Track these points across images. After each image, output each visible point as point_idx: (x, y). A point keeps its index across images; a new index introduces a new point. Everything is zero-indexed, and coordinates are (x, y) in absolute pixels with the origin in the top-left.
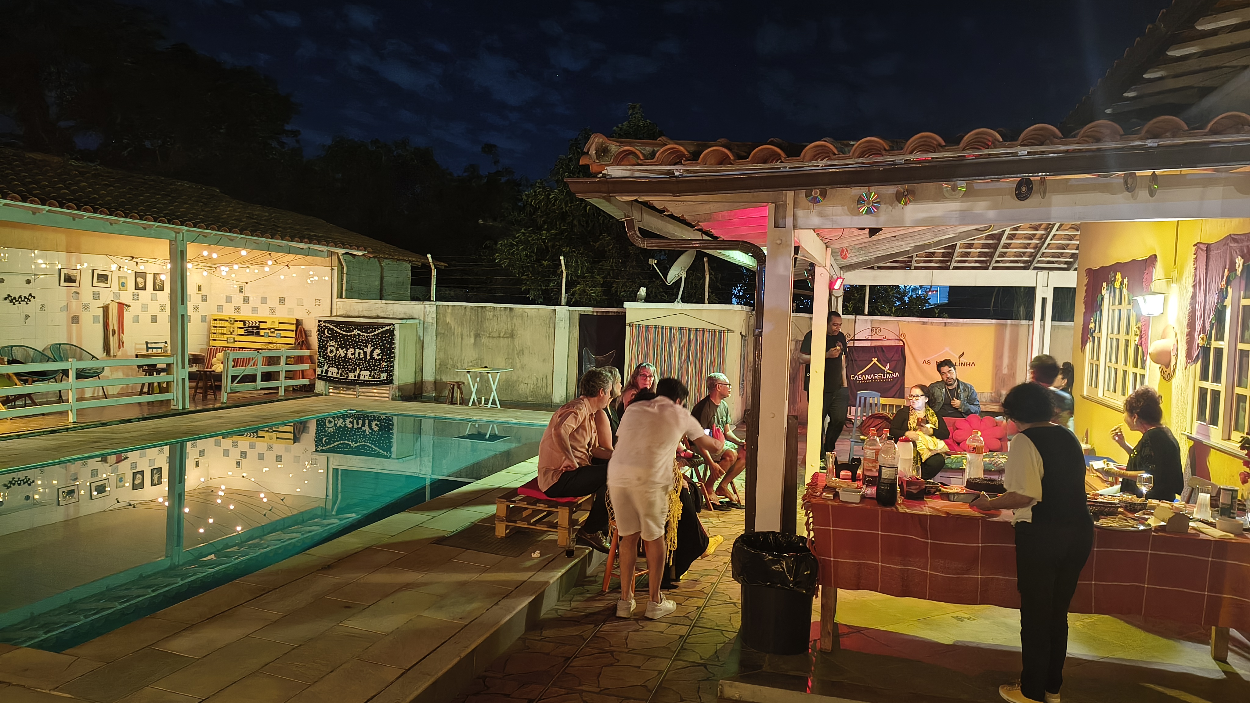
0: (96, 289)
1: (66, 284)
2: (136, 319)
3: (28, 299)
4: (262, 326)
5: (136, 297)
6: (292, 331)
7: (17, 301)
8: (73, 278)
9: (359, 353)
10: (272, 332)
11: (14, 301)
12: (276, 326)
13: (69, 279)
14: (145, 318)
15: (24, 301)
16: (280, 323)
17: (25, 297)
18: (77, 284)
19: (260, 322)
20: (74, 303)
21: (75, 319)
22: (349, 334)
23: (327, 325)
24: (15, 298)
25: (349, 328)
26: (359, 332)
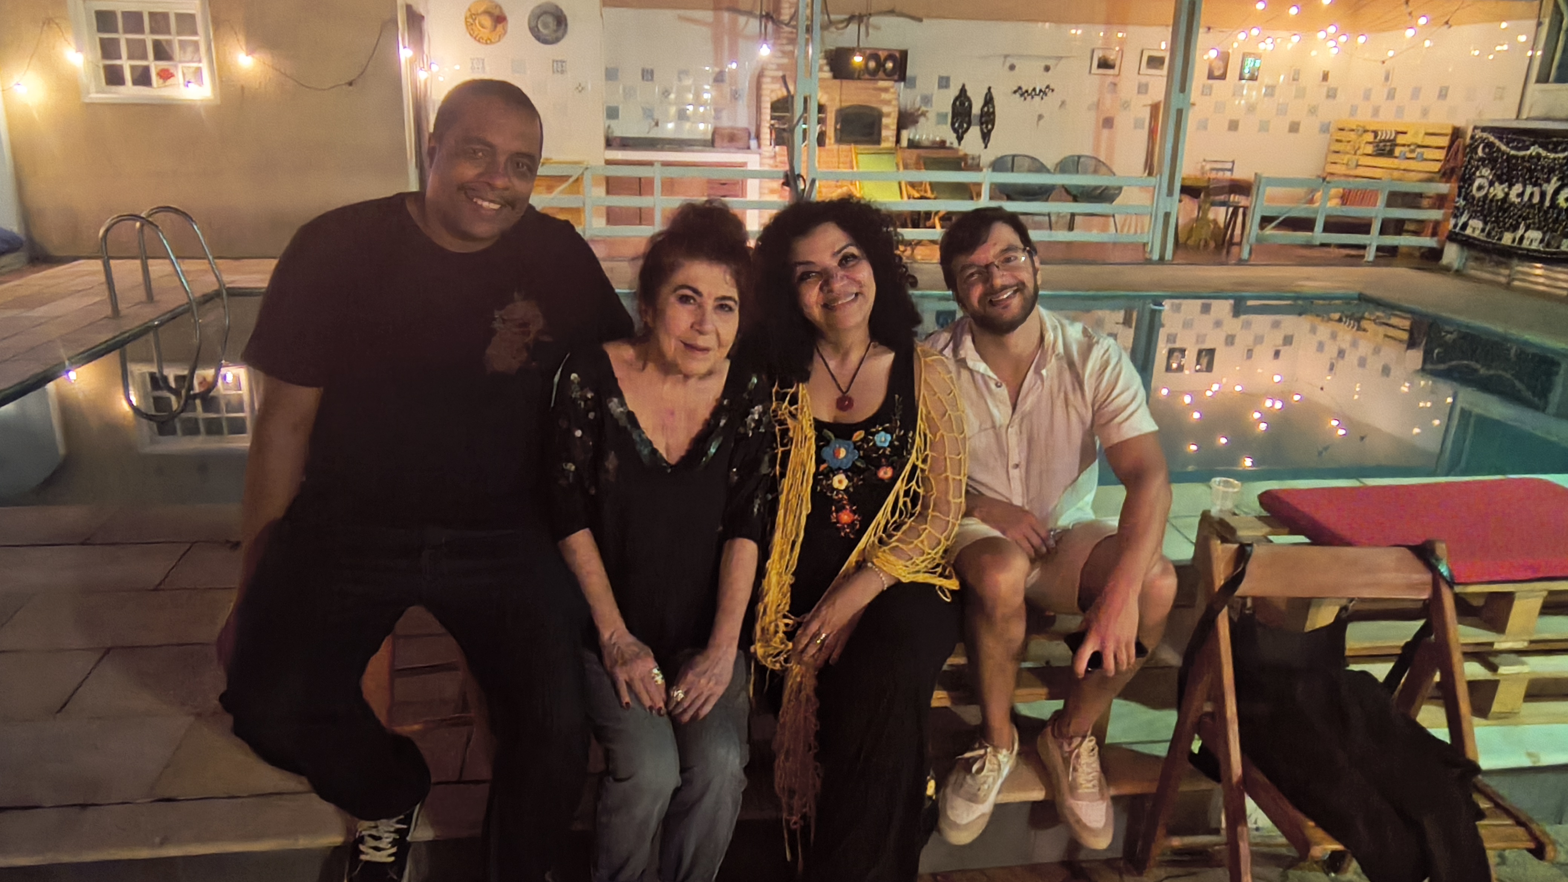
0: (1144, 79)
1: (1101, 71)
2: (1203, 124)
3: (1043, 94)
7: (1029, 95)
8: (1111, 63)
9: (1532, 195)
10: (1412, 151)
11: (1026, 95)
13: (1105, 64)
14: (1219, 123)
15: (1038, 95)
17: (1040, 91)
18: (1115, 71)
19: (1398, 133)
20: (1109, 99)
21: (1108, 123)
22: (1522, 153)
23: (1485, 135)
24: (1027, 91)
25: (1524, 141)
26: (1541, 151)
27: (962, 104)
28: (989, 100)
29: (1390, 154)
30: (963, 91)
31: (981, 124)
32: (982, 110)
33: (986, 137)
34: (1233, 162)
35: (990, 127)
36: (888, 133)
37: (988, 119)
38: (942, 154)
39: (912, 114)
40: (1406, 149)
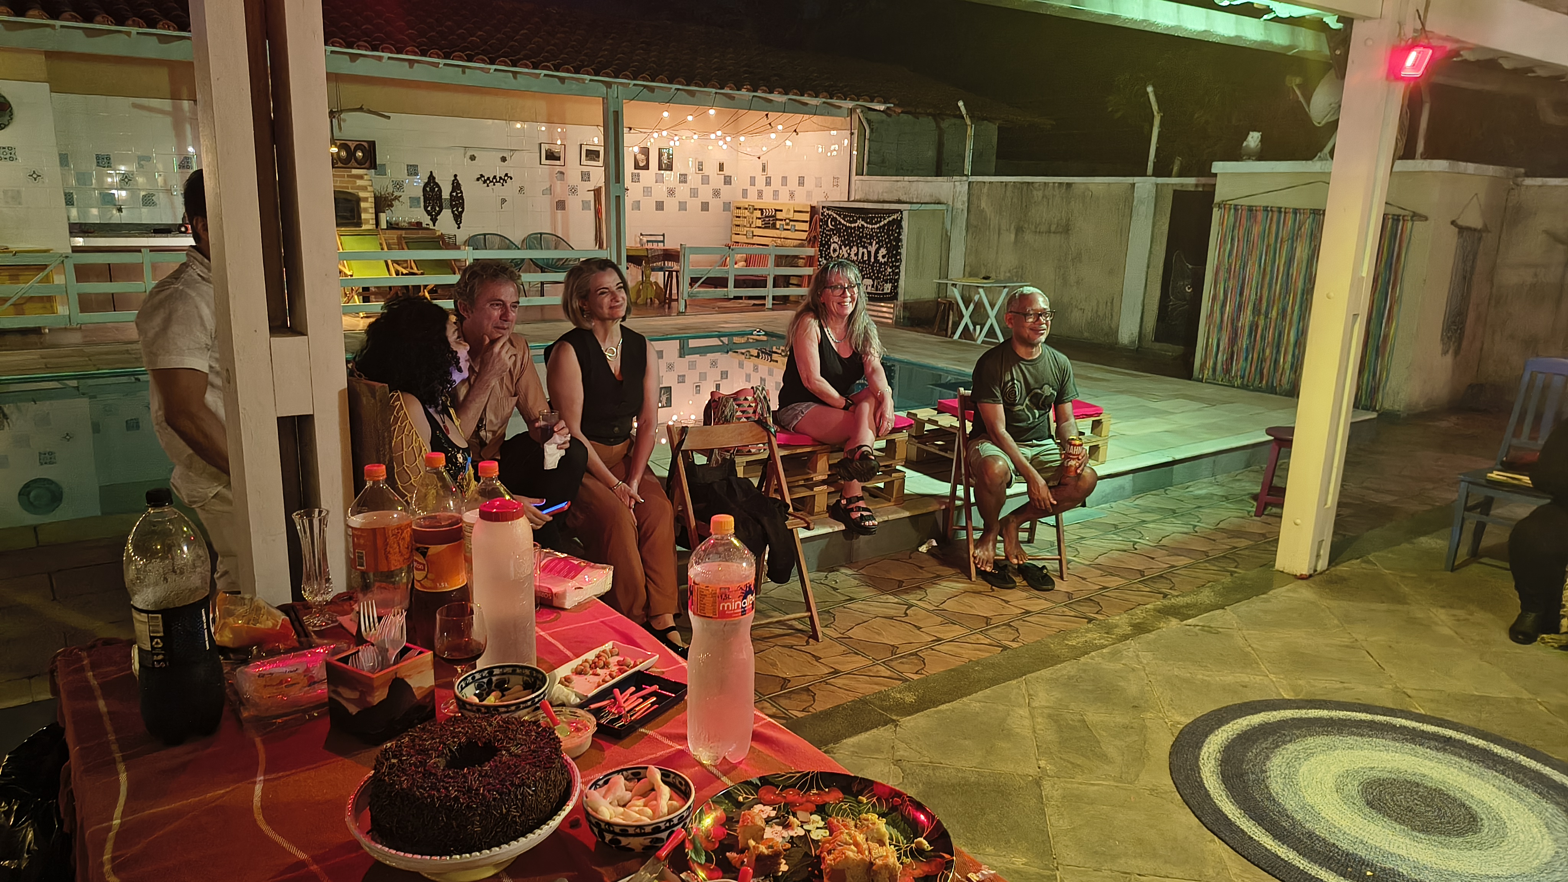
0: (585, 169)
1: (548, 162)
2: (637, 205)
3: (504, 180)
4: (779, 215)
5: (636, 179)
6: (806, 222)
7: (491, 182)
8: (557, 155)
9: (863, 253)
10: (787, 224)
11: (488, 182)
12: (791, 216)
13: (551, 156)
14: (648, 204)
15: (499, 182)
16: (795, 211)
17: (500, 178)
18: (561, 162)
19: (776, 210)
20: (558, 186)
21: (561, 205)
22: (853, 225)
23: (830, 212)
24: (488, 178)
25: (853, 217)
26: (863, 223)
27: (432, 190)
28: (456, 186)
29: (774, 227)
30: (431, 177)
31: (452, 207)
32: (451, 195)
33: (458, 218)
34: (663, 235)
35: (460, 210)
36: (368, 216)
37: (457, 202)
38: (421, 234)
39: (386, 198)
40: (784, 222)
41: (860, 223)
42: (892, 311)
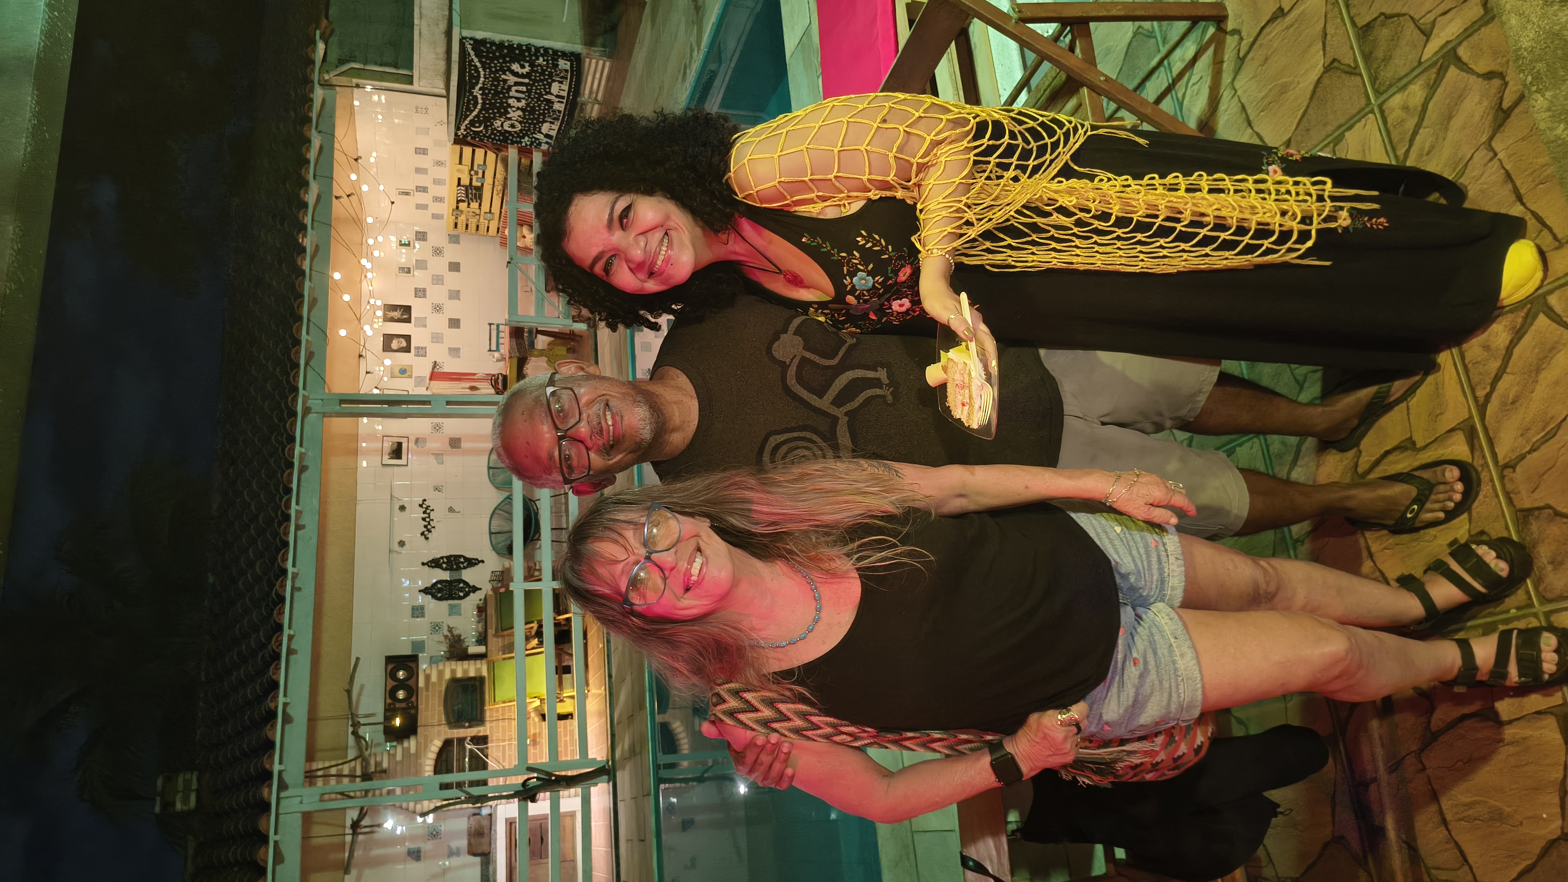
1: (404, 456)
3: (427, 508)
4: (465, 181)
5: (422, 352)
6: (474, 151)
7: (429, 524)
8: (395, 446)
9: (516, 91)
10: (477, 173)
11: (429, 527)
12: (466, 168)
13: (397, 452)
14: (453, 337)
15: (429, 514)
16: (460, 163)
17: (424, 512)
18: (405, 442)
19: (459, 185)
20: (432, 445)
21: (457, 443)
22: (480, 101)
23: (463, 127)
24: (425, 526)
25: (469, 101)
26: (477, 88)
27: (440, 590)
28: (435, 563)
29: (480, 190)
30: (426, 591)
31: (459, 569)
32: (446, 569)
33: (472, 563)
34: (490, 324)
35: (462, 560)
36: (472, 669)
37: (454, 563)
38: (490, 608)
39: (451, 646)
40: (475, 177)
41: (477, 92)
42: (594, 61)
